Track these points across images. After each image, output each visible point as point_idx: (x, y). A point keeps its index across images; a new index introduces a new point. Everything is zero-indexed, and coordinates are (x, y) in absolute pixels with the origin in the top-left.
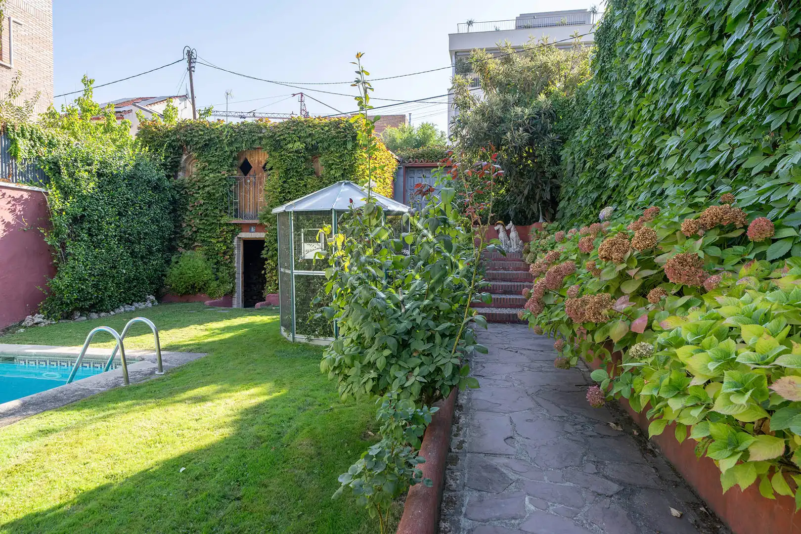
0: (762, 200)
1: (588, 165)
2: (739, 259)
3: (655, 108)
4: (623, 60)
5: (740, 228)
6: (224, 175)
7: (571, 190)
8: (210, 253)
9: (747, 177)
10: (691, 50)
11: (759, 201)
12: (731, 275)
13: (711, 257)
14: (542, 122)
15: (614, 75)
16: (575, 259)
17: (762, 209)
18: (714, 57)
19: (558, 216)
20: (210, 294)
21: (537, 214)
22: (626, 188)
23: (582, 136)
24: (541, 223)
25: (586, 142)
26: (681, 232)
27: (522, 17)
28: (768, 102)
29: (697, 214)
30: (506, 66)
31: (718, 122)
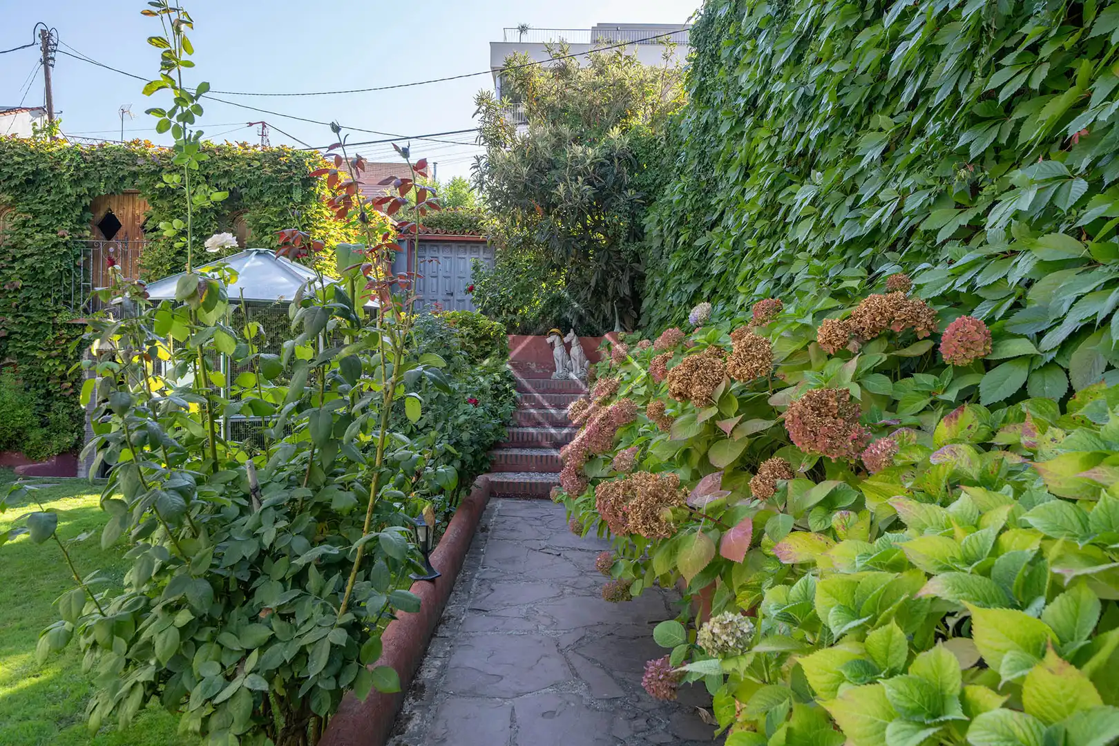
0: (960, 285)
1: (681, 240)
2: (925, 402)
3: (779, 142)
4: (732, 69)
5: (925, 338)
6: (63, 237)
7: (658, 280)
8: (34, 378)
9: (929, 248)
10: (831, 37)
11: (955, 288)
12: (914, 435)
13: (875, 396)
14: (615, 171)
15: (720, 96)
16: (643, 393)
17: (961, 303)
18: (867, 44)
19: (642, 322)
20: (28, 453)
21: (610, 319)
22: (736, 275)
23: (673, 192)
24: (617, 333)
25: (679, 202)
26: (818, 344)
27: (601, 28)
28: (962, 110)
29: (848, 311)
30: (561, 81)
31: (877, 154)
